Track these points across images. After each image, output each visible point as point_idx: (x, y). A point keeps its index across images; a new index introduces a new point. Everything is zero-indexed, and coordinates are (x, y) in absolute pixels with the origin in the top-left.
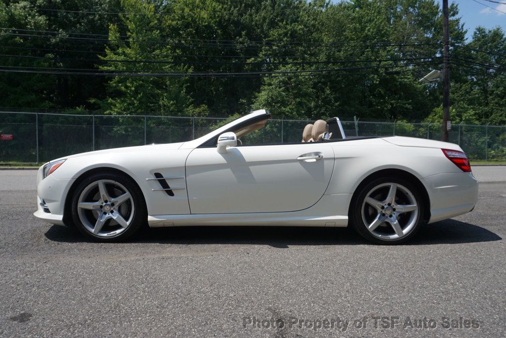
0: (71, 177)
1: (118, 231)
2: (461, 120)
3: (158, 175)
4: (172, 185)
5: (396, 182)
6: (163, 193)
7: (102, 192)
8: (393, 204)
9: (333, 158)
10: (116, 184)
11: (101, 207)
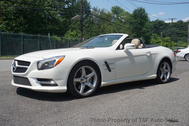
1: (90, 91)
2: (78, 37)
3: (106, 63)
4: (110, 66)
5: (166, 62)
6: (108, 71)
7: (84, 72)
8: (165, 69)
9: (153, 54)
10: (89, 68)
11: (82, 80)
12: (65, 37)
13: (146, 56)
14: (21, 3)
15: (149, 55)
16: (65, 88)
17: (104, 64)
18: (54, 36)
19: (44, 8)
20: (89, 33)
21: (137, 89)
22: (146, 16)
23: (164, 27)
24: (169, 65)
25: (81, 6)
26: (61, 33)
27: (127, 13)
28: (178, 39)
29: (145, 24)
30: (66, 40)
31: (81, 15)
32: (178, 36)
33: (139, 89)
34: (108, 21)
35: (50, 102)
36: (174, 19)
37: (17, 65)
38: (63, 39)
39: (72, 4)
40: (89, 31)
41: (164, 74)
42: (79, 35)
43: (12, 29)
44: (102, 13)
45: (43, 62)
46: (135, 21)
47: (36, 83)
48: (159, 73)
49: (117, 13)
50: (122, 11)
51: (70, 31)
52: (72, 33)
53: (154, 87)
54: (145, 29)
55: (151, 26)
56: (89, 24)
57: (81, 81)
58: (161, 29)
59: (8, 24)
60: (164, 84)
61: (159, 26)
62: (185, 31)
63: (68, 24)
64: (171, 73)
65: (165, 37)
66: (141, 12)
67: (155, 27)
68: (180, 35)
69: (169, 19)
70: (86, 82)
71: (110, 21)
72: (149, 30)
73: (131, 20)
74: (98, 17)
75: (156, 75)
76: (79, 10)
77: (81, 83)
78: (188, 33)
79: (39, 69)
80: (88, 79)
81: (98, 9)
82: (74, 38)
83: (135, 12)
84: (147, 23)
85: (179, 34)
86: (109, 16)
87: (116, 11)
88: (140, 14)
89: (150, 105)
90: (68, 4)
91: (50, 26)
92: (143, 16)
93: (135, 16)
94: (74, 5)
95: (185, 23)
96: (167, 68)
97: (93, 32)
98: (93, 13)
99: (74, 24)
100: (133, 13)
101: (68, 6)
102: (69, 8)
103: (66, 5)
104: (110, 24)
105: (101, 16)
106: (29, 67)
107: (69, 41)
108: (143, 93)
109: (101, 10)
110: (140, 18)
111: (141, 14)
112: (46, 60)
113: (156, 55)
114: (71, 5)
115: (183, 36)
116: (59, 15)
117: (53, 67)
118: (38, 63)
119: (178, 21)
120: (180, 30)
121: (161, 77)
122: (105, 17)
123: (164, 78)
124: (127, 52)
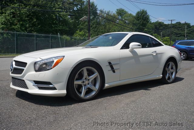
0: (71, 67)
1: (93, 93)
3: (110, 63)
4: (115, 67)
5: (171, 61)
6: (111, 72)
7: (85, 74)
8: (170, 69)
9: (159, 54)
10: (91, 69)
11: (83, 82)
12: (74, 37)
13: (152, 56)
14: (34, 6)
15: (155, 54)
16: (64, 92)
17: (108, 64)
18: (64, 36)
19: (55, 9)
20: (96, 33)
21: (142, 90)
22: (148, 18)
23: (164, 28)
24: (174, 65)
25: (88, 8)
26: (71, 33)
27: (131, 15)
28: (176, 39)
29: (146, 25)
30: (75, 39)
31: (88, 16)
32: (176, 36)
33: (145, 90)
34: (113, 22)
35: (48, 106)
36: (173, 20)
37: (14, 66)
38: (72, 38)
39: (81, 6)
40: (96, 31)
41: (169, 74)
42: (87, 35)
43: (26, 29)
44: (108, 14)
45: (40, 63)
46: (137, 22)
47: (33, 86)
48: (164, 72)
49: (121, 15)
50: (126, 13)
51: (79, 31)
52: (81, 33)
53: (159, 87)
54: (147, 30)
55: (152, 27)
56: (96, 25)
57: (82, 84)
58: (161, 29)
59: (22, 25)
60: (169, 85)
61: (159, 27)
62: (182, 31)
63: (77, 25)
64: (176, 72)
65: (164, 37)
66: (143, 14)
67: (156, 28)
68: (179, 35)
69: (169, 20)
70: (88, 84)
71: (115, 22)
72: (150, 30)
73: (134, 21)
74: (104, 18)
75: (162, 75)
76: (87, 11)
77: (83, 85)
78: (185, 33)
79: (36, 71)
80: (90, 81)
81: (104, 11)
82: (82, 37)
83: (138, 13)
84: (148, 24)
85: (177, 34)
86: (114, 17)
87: (120, 13)
88: (142, 16)
89: (158, 112)
90: (77, 6)
91: (61, 27)
92: (145, 18)
93: (138, 18)
94: (83, 8)
95: (183, 24)
96: (172, 68)
97: (99, 32)
98: (100, 14)
99: (82, 25)
100: (136, 15)
101: (77, 8)
102: (78, 10)
103: (75, 7)
104: (115, 25)
105: (107, 18)
106: (25, 69)
107: (78, 40)
108: (149, 96)
109: (107, 12)
110: (142, 19)
111: (144, 16)
112: (43, 61)
113: (162, 54)
114: (79, 8)
115: (181, 36)
116: (69, 16)
117: (51, 69)
118: (35, 63)
119: (177, 23)
120: (178, 30)
121: (167, 77)
122: (110, 18)
123: (169, 78)
124: (132, 51)
